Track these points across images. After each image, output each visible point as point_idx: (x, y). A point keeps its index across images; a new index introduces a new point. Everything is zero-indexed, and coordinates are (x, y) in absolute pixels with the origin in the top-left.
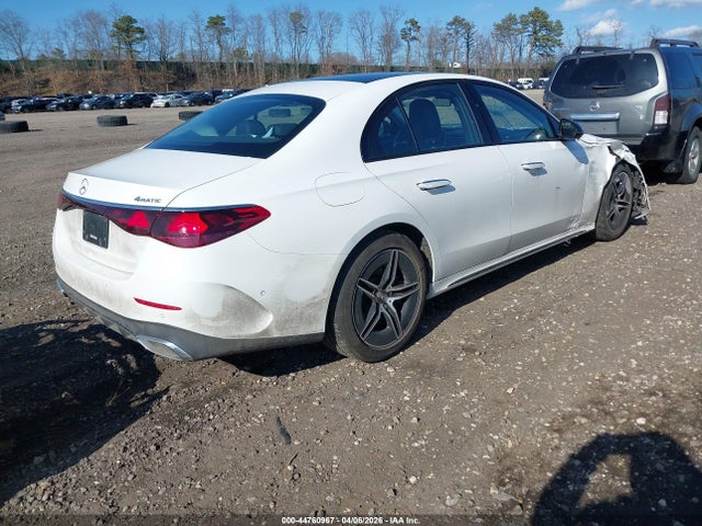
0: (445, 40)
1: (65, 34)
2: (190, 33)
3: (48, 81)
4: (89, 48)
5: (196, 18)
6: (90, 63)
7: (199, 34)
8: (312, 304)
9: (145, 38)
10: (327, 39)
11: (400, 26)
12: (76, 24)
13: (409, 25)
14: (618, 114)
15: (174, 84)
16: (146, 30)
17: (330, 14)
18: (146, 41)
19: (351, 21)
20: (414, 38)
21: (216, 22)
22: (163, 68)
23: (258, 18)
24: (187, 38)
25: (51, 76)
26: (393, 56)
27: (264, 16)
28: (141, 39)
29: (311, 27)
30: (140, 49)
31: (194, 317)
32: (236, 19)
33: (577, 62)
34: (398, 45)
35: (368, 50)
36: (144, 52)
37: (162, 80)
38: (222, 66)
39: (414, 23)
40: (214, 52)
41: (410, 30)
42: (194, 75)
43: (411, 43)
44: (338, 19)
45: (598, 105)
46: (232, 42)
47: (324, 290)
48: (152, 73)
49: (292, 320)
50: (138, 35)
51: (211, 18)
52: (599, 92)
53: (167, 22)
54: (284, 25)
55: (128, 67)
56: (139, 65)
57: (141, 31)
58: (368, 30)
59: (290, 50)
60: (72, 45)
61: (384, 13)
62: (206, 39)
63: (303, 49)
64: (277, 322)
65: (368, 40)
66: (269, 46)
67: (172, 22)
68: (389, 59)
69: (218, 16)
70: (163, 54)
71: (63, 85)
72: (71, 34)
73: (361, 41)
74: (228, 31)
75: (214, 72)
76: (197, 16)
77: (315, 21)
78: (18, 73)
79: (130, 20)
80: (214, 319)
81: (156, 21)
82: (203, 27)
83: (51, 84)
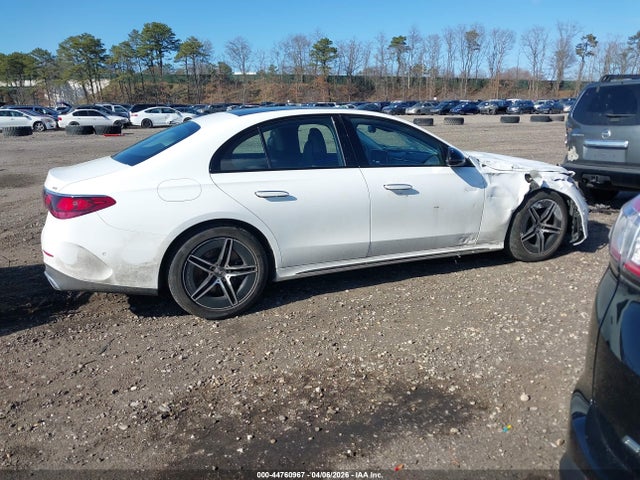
0: (625, 55)
1: (278, 54)
2: (374, 52)
3: (259, 91)
4: (293, 65)
5: (382, 39)
6: (292, 77)
7: (382, 53)
8: (145, 267)
9: (337, 56)
10: (499, 56)
11: (576, 41)
12: (287, 46)
13: (586, 41)
14: (627, 142)
15: (355, 95)
16: (339, 50)
17: (504, 33)
18: (338, 59)
19: (523, 38)
20: (590, 53)
21: (398, 43)
22: (348, 81)
23: (436, 38)
24: (371, 56)
25: (261, 88)
26: (565, 71)
27: (441, 35)
28: (334, 57)
29: (483, 45)
30: (332, 66)
31: (60, 263)
32: (415, 39)
33: (598, 90)
34: (573, 60)
35: (539, 65)
36: (336, 68)
37: (346, 92)
38: (398, 80)
39: (591, 38)
40: (393, 67)
41: (586, 45)
42: (373, 88)
43: (586, 59)
44: (511, 36)
45: (609, 133)
46: (409, 59)
47: (154, 260)
48: (339, 86)
49: (128, 276)
50: (332, 54)
51: (394, 38)
52: (613, 120)
53: (357, 43)
54: (458, 43)
55: (320, 81)
56: (329, 79)
57: (335, 51)
58: (540, 47)
59: (461, 66)
60: (282, 62)
61: (560, 30)
62: (387, 56)
63: (474, 66)
64: (116, 275)
65: (540, 57)
66: (442, 63)
67: (361, 42)
68: (561, 74)
69: (401, 37)
70: (350, 71)
71: (269, 95)
72: (282, 53)
73: (532, 57)
74: (408, 49)
75: (390, 86)
76: (382, 37)
77: (488, 38)
78: (240, 83)
79: (327, 42)
80: (72, 266)
81: (348, 42)
82: (386, 46)
83: (261, 94)
